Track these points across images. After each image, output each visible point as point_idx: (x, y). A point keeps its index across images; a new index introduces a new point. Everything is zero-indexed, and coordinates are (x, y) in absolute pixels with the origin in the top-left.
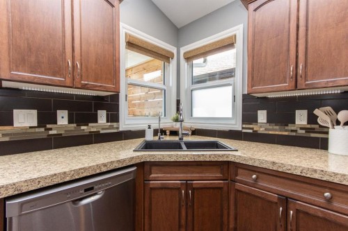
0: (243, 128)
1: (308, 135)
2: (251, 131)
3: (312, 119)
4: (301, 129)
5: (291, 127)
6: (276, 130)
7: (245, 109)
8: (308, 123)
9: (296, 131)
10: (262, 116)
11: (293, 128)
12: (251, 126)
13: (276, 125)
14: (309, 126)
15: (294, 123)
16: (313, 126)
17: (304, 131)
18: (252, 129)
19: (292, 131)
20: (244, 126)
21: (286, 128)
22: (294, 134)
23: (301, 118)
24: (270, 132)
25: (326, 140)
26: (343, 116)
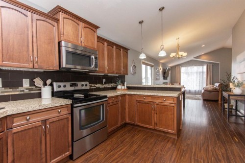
1: (30, 92)
3: (32, 83)
4: (26, 89)
5: (20, 89)
6: (10, 92)
8: (30, 86)
9: (23, 91)
11: (22, 90)
13: (10, 88)
14: (30, 87)
15: (22, 86)
16: (32, 87)
17: (28, 91)
19: (21, 91)
21: (17, 90)
22: (22, 93)
23: (26, 83)
24: (6, 94)
25: (40, 93)
26: (49, 81)
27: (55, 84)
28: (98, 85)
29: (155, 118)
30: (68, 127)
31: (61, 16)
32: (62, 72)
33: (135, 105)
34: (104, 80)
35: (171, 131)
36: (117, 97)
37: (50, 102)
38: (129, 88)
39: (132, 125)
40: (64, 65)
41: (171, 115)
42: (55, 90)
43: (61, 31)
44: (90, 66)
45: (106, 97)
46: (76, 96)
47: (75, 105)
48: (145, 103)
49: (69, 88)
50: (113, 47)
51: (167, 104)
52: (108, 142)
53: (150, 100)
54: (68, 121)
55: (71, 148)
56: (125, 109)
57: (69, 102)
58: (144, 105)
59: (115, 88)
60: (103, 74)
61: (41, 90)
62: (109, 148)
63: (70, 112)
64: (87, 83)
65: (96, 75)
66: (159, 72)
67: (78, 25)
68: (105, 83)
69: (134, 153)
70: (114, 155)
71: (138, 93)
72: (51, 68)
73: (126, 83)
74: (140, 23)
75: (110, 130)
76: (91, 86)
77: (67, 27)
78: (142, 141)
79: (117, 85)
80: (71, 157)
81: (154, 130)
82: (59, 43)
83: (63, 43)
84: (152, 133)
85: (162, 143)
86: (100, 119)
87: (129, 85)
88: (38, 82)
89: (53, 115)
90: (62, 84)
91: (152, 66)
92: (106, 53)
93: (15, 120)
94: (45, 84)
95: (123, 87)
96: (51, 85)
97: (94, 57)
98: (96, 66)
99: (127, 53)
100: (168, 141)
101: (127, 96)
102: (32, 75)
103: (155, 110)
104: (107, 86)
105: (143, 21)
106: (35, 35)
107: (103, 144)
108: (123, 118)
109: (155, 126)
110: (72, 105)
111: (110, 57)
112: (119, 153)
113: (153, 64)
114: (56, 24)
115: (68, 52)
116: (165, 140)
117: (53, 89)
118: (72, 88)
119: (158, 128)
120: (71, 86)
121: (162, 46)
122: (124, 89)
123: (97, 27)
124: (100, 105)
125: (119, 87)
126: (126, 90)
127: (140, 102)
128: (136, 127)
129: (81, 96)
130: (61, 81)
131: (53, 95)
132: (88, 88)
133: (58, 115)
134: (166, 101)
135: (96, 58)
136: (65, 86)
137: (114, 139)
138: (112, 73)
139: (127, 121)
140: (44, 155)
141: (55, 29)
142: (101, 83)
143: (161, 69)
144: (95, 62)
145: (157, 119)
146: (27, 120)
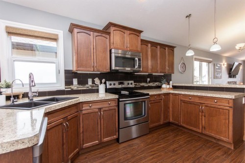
0: (66, 88)
1: (92, 88)
2: (70, 89)
3: (93, 82)
4: (90, 86)
5: (87, 86)
6: (82, 88)
7: (66, 78)
8: (92, 84)
10: (75, 81)
12: (70, 87)
15: (88, 84)
18: (71, 88)
20: (66, 87)
21: (85, 86)
22: (88, 88)
23: (90, 81)
24: (79, 89)
25: (98, 89)
26: (103, 81)
27: (107, 82)
28: (142, 84)
29: (203, 121)
30: (115, 116)
31: (112, 29)
32: (113, 73)
33: (180, 104)
34: (148, 79)
35: (225, 139)
36: (159, 95)
37: (104, 96)
38: (175, 87)
39: (176, 125)
40: (113, 68)
41: (225, 119)
42: (108, 87)
43: (112, 41)
44: (134, 67)
45: (148, 94)
46: (123, 92)
47: (121, 100)
48: (191, 103)
49: (117, 86)
50: (157, 48)
51: (219, 107)
52: (149, 136)
53: (197, 100)
54: (115, 111)
55: (117, 133)
56: (169, 108)
57: (116, 96)
58: (190, 105)
59: (159, 87)
60: (147, 74)
61: (98, 87)
62: (149, 141)
63: (117, 104)
64: (132, 82)
65: (141, 75)
66: (220, 68)
67: (125, 33)
68: (149, 82)
69: (174, 151)
70: (153, 147)
71: (183, 93)
72: (105, 71)
73: (171, 82)
74: (187, 17)
75: (152, 126)
76: (136, 85)
77: (116, 37)
78: (185, 143)
79: (162, 84)
80: (118, 140)
81: (202, 134)
82: (110, 51)
83: (113, 51)
84: (199, 137)
85: (210, 150)
86: (142, 114)
87: (175, 85)
88: (97, 81)
89: (105, 105)
90: (112, 83)
91: (209, 62)
92: (149, 53)
93: (84, 105)
94: (101, 83)
95: (168, 86)
96: (105, 83)
97: (137, 59)
98: (139, 66)
99: (173, 51)
100: (219, 149)
101: (171, 96)
102: (93, 76)
103: (202, 112)
104: (151, 84)
105: (190, 15)
106: (95, 48)
107: (145, 137)
108: (166, 117)
109: (203, 129)
110: (118, 99)
111: (154, 57)
112: (158, 147)
113: (211, 60)
114: (108, 36)
115: (116, 57)
116: (215, 147)
117: (106, 86)
118: (120, 86)
119: (207, 133)
120: (119, 84)
121: (216, 40)
122: (169, 88)
123: (141, 32)
124: (142, 102)
125: (164, 86)
126: (171, 89)
127: (184, 102)
128: (181, 128)
129: (126, 93)
130: (112, 80)
131: (106, 92)
132: (133, 86)
133: (108, 106)
134: (218, 104)
135: (139, 60)
136: (114, 84)
137: (155, 135)
138: (156, 73)
139: (171, 120)
140: (99, 133)
141: (108, 40)
142: (146, 82)
143: (224, 65)
144: (139, 64)
145: (205, 122)
146: (90, 107)
